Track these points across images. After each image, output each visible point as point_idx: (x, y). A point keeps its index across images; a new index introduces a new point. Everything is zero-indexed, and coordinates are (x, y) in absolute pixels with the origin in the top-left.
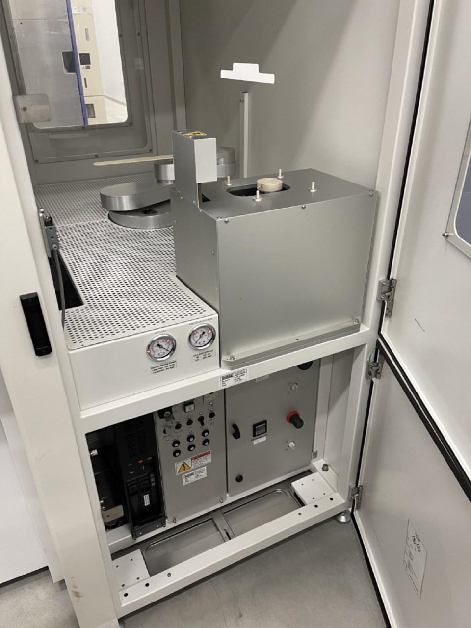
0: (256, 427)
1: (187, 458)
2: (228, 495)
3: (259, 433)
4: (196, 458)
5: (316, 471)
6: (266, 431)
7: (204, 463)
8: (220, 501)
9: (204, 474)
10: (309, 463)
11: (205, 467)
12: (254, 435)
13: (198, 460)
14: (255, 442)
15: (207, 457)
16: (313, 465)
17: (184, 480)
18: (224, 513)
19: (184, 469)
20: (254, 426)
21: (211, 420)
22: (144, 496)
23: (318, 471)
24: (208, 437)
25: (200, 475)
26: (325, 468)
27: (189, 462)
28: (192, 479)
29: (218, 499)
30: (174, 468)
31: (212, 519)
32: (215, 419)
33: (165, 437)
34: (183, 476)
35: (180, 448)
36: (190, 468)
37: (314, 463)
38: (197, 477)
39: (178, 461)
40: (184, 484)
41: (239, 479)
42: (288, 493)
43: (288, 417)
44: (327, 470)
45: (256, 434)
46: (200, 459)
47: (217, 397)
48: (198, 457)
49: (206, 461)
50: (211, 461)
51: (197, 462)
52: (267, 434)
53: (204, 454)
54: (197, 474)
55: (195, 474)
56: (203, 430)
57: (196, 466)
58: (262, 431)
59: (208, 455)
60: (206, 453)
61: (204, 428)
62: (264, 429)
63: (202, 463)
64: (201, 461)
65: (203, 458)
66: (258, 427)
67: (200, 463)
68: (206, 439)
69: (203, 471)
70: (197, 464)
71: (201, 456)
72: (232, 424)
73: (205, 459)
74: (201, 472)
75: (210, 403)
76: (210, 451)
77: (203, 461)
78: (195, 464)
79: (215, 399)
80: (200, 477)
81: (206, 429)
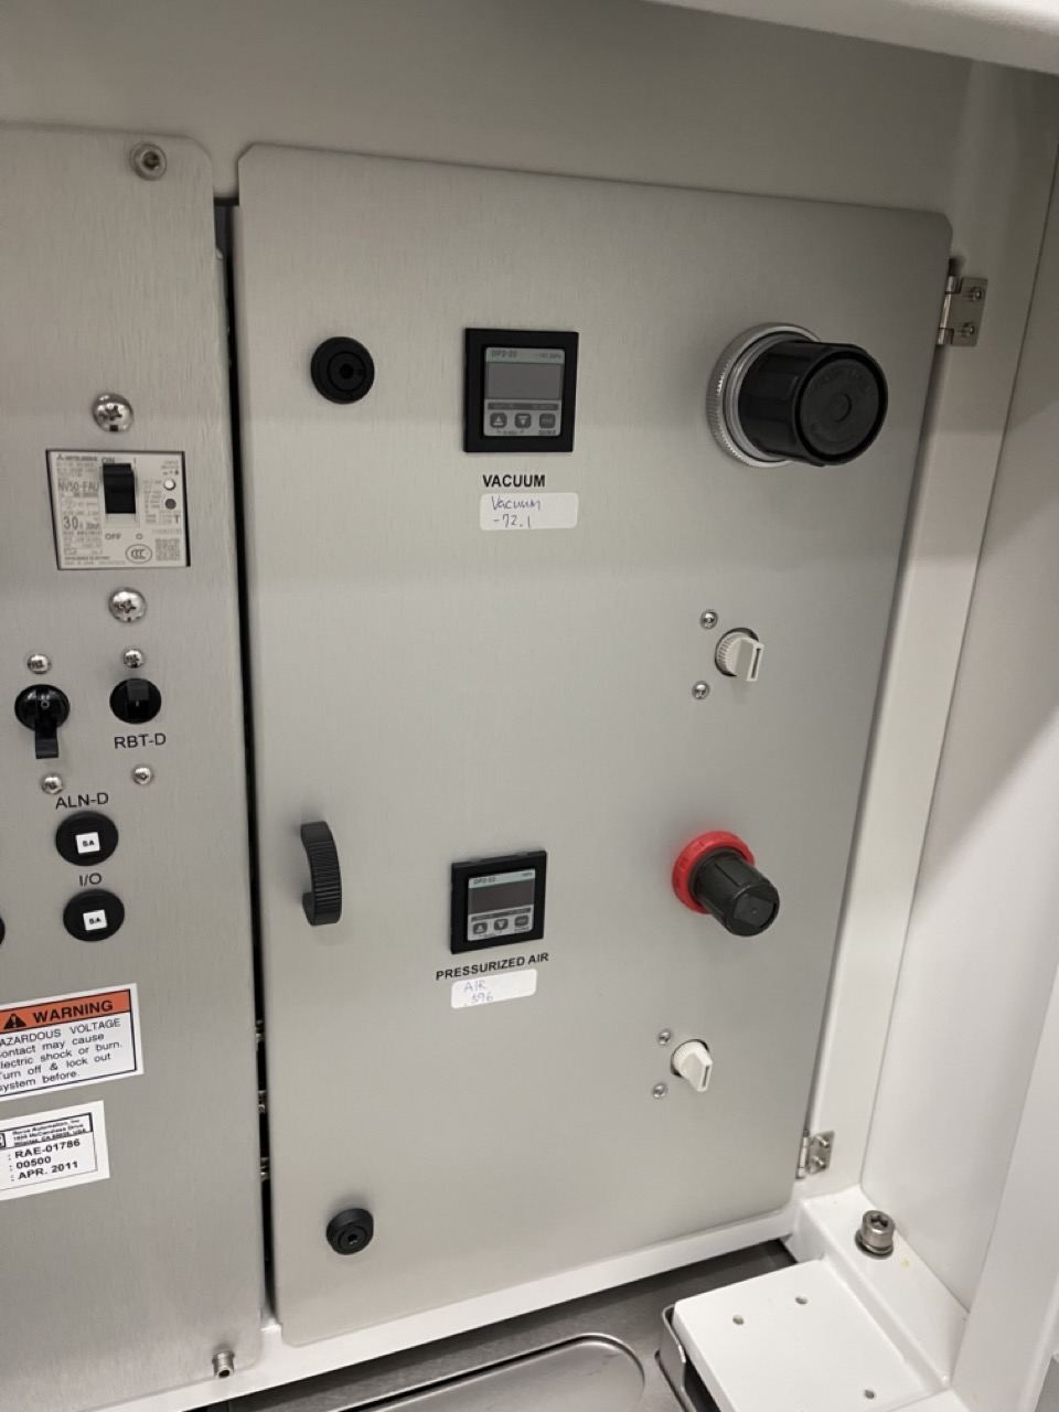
0: (473, 884)
2: (272, 1328)
3: (491, 932)
5: (818, 1249)
6: (537, 933)
7: (83, 1072)
8: (215, 1362)
9: (89, 1162)
10: (780, 1203)
11: (97, 1108)
12: (459, 943)
13: (37, 1041)
14: (464, 994)
15: (110, 1035)
16: (804, 1217)
20: (461, 874)
21: (131, 742)
23: (832, 1252)
24: (110, 876)
25: (59, 1156)
26: (876, 1236)
29: (207, 1347)
32: (159, 740)
37: (806, 1204)
38: (30, 1168)
41: (350, 1231)
42: (650, 1364)
43: (681, 862)
44: (884, 1252)
45: (471, 937)
46: (46, 1041)
47: (175, 556)
48: (27, 1018)
49: (98, 1059)
50: (140, 1071)
51: (27, 1056)
52: (544, 957)
53: (88, 1001)
54: (31, 1148)
55: (17, 1145)
56: (61, 802)
57: (22, 1084)
58: (511, 919)
59: (112, 1018)
60: (101, 1000)
61: (72, 793)
62: (522, 911)
63: (70, 1070)
64: (58, 1051)
65: (78, 1035)
66: (481, 885)
67: (54, 1067)
68: (89, 886)
69: (80, 1133)
70: (24, 1068)
71: (55, 1014)
72: (300, 823)
73: (92, 1045)
74: (66, 1140)
75: (116, 593)
76: (133, 987)
77: (76, 1057)
78: (11, 1070)
79: (154, 563)
80: (59, 1174)
81: (94, 807)
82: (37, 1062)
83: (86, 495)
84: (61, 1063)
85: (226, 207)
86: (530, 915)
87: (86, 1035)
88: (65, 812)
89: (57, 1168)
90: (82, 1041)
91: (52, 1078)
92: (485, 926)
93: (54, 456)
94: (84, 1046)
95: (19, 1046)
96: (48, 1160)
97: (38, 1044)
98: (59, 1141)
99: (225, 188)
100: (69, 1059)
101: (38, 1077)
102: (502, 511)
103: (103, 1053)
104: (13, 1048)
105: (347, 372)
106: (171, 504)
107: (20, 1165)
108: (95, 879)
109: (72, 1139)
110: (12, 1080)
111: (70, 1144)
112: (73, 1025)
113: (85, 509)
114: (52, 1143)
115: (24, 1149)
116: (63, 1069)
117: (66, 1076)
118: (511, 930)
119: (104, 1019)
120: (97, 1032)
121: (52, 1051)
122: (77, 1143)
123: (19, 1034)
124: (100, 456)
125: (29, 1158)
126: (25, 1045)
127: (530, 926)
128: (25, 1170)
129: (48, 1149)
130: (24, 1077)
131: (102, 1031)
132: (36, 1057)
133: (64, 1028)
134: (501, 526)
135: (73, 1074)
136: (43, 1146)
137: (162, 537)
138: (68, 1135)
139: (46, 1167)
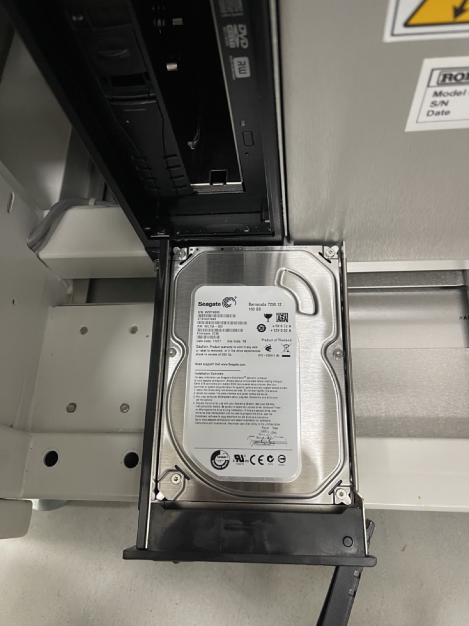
17: (423, 96)
34: (429, 64)
40: (411, 127)
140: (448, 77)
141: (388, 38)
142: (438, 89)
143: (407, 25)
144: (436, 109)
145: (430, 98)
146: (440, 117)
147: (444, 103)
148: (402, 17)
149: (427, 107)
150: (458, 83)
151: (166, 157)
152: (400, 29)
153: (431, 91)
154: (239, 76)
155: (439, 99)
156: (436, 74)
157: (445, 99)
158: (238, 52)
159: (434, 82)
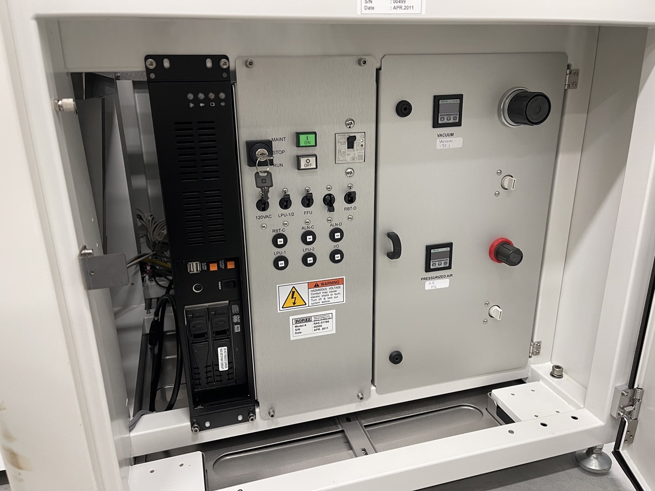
0: (432, 251)
1: (300, 279)
2: (373, 388)
3: (437, 266)
4: (317, 286)
5: (536, 378)
6: (449, 267)
7: (331, 301)
8: (358, 396)
9: (330, 328)
11: (334, 312)
12: (428, 269)
13: (321, 291)
14: (428, 285)
15: (338, 291)
16: (533, 371)
17: (292, 328)
18: (365, 426)
19: (294, 303)
20: (429, 248)
21: (348, 209)
22: (219, 349)
23: (544, 379)
24: (341, 245)
25: (324, 325)
26: (557, 372)
27: (303, 289)
28: (308, 331)
29: (356, 392)
30: (274, 295)
31: (342, 431)
32: (355, 208)
33: (260, 217)
34: (291, 318)
35: (285, 251)
36: (306, 304)
37: (533, 366)
38: (317, 328)
39: (285, 281)
40: (292, 338)
41: (396, 358)
42: (484, 411)
43: (492, 246)
44: (560, 376)
45: (432, 267)
46: (323, 291)
47: (362, 159)
48: (320, 285)
49: (335, 297)
50: (345, 302)
51: (319, 295)
52: (451, 275)
53: (333, 281)
54: (317, 322)
55: (314, 321)
56: (331, 225)
57: (317, 303)
58: (443, 262)
59: (339, 286)
60: (337, 280)
61: (334, 223)
62: (446, 260)
63: (329, 300)
64: (326, 294)
65: (331, 290)
66: (435, 251)
67: (324, 299)
68: (336, 248)
69: (329, 319)
70: (318, 298)
71: (326, 284)
72: (387, 232)
73: (334, 293)
74: (326, 320)
75: (347, 170)
76: (344, 277)
77: (330, 296)
78: (315, 299)
79: (357, 161)
80: (323, 330)
81: (338, 226)
82: (321, 297)
83: (344, 144)
84: (326, 297)
85: (378, 70)
86: (448, 261)
87: (333, 290)
88: (332, 228)
89: (323, 329)
90: (332, 292)
91: (324, 302)
92: (435, 264)
93: (337, 135)
94: (332, 293)
95: (317, 292)
96: (321, 326)
97: (322, 292)
98: (324, 321)
99: (378, 66)
100: (328, 297)
101: (321, 301)
102: (442, 143)
103: (336, 296)
104: (315, 292)
105: (405, 109)
106: (362, 145)
107: (315, 327)
108: (337, 246)
109: (327, 320)
110: (315, 302)
111: (327, 322)
112: (330, 287)
113: (343, 148)
114: (323, 321)
115: (316, 322)
116: (327, 300)
117: (327, 302)
118: (442, 266)
119: (337, 286)
120: (335, 290)
121: (324, 294)
122: (328, 322)
123: (317, 289)
124: (347, 134)
125: (317, 325)
126: (319, 292)
127: (448, 265)
128: (316, 328)
129: (322, 323)
130: (318, 301)
131: (336, 289)
132: (321, 295)
133: (328, 288)
134: (442, 148)
135: (329, 301)
136: (320, 322)
137: (360, 154)
138: (326, 319)
139: (321, 328)
140: (297, 321)
141: (279, 311)
142: (296, 325)
143: (283, 308)
144: (298, 331)
145: (294, 328)
146: (299, 334)
147: (299, 329)
148: (281, 307)
149: (294, 331)
150: (300, 323)
151: (206, 367)
152: (281, 309)
153: (294, 326)
154: (236, 331)
155: (297, 328)
156: (294, 320)
157: (299, 328)
158: (237, 323)
159: (294, 323)
